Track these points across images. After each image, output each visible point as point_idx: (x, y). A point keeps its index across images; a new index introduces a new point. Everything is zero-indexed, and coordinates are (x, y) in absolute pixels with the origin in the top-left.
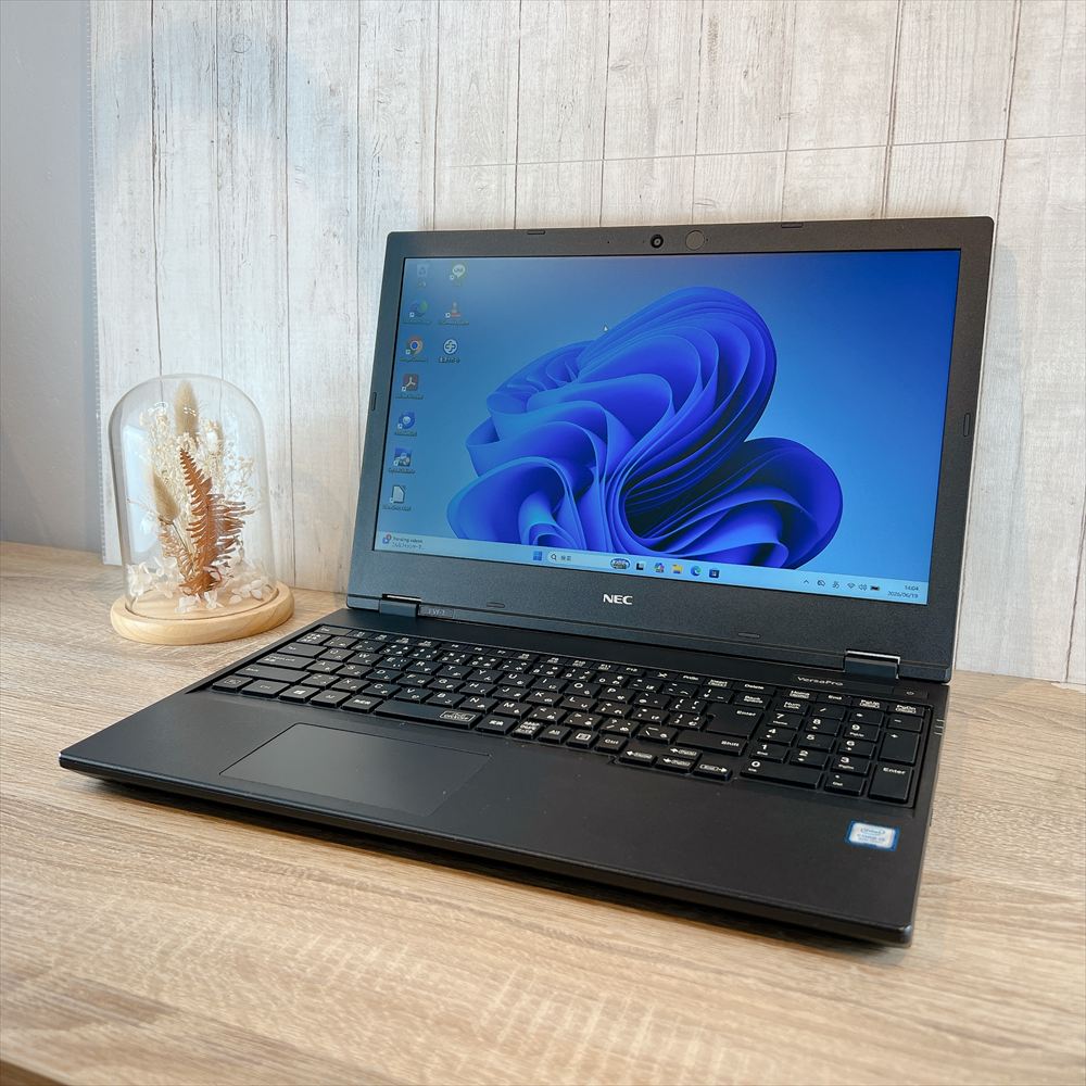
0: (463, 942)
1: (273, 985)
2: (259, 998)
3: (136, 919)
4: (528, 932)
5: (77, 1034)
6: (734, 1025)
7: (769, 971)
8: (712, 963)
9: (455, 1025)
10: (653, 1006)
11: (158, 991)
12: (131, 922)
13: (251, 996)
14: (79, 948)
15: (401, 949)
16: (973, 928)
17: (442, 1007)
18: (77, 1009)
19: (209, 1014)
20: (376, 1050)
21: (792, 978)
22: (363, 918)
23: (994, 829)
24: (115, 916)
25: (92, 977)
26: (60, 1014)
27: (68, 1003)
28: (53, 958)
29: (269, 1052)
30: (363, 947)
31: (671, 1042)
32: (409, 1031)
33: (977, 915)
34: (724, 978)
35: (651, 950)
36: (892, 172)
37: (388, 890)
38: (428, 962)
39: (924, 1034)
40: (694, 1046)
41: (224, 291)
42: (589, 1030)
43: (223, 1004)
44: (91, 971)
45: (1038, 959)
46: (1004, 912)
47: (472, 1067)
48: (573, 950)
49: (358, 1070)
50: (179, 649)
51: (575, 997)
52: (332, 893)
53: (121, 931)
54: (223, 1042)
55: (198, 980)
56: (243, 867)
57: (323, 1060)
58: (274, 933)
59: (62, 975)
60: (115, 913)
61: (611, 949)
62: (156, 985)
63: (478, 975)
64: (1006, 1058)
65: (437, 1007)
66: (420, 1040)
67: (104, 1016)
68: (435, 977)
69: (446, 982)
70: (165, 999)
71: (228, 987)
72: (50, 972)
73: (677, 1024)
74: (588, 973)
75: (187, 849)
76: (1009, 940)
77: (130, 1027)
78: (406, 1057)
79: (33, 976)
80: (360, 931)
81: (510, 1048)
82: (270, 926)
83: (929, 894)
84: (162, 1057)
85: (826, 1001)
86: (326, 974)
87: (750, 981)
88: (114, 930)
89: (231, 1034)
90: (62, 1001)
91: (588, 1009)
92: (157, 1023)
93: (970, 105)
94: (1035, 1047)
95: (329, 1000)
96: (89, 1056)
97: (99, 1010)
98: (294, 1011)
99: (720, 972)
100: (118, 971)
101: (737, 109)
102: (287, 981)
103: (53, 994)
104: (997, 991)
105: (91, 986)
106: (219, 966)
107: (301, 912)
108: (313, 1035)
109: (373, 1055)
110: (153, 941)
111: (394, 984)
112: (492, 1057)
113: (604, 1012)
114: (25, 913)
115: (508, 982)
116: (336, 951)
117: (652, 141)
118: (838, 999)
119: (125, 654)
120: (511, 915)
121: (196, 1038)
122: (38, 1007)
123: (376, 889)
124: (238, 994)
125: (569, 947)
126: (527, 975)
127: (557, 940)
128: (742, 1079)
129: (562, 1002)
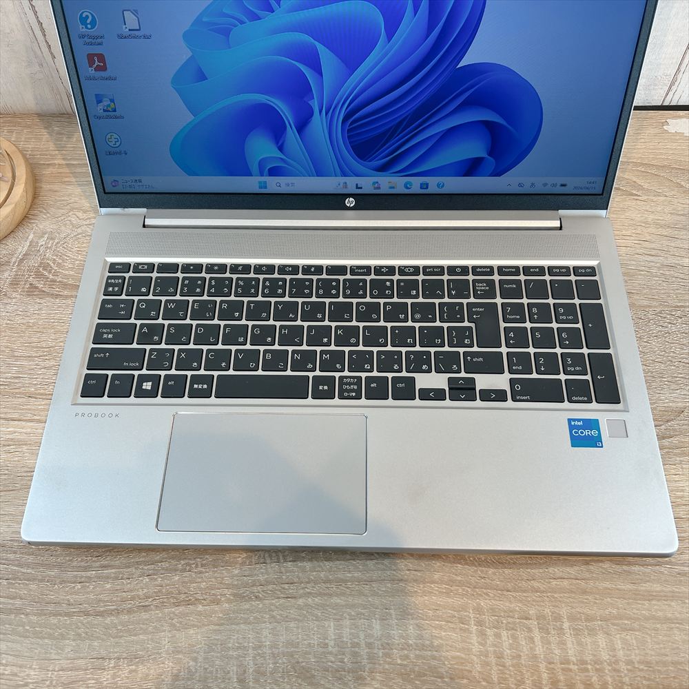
0: (425, 593)
3: (198, 653)
6: (614, 611)
10: (564, 612)
15: (391, 614)
17: (446, 663)
22: (348, 591)
30: (366, 622)
31: (588, 642)
42: (539, 649)
53: (196, 670)
58: (300, 631)
63: (451, 623)
65: (444, 664)
68: (426, 635)
69: (436, 637)
73: (584, 624)
74: (514, 594)
80: (354, 606)
82: (293, 625)
86: (359, 659)
91: (530, 630)
102: (338, 677)
107: (304, 600)
110: (225, 671)
111: (406, 652)
113: (540, 629)
115: (473, 622)
116: (351, 634)
126: (480, 610)
127: (480, 568)
128: (638, 658)
129: (513, 629)
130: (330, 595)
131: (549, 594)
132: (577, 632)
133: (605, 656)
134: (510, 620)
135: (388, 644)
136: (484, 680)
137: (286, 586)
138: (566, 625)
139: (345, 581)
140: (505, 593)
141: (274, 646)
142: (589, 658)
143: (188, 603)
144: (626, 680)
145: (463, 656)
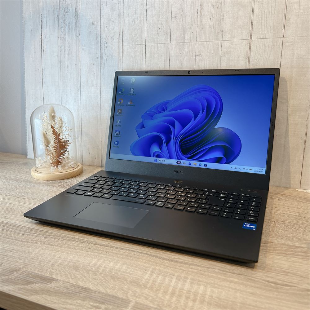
0: (136, 261)
1: (84, 273)
2: (80, 276)
3: (44, 255)
4: (154, 258)
5: (30, 286)
6: (213, 282)
7: (221, 267)
8: (206, 265)
9: (135, 283)
10: (190, 277)
11: (52, 275)
12: (43, 256)
13: (78, 276)
14: (29, 263)
15: (119, 262)
16: (277, 255)
17: (131, 278)
18: (30, 280)
19: (67, 281)
20: (114, 290)
21: (228, 269)
22: (108, 254)
23: (282, 229)
24: (38, 255)
25: (33, 271)
26: (25, 281)
27: (27, 278)
28: (22, 266)
29: (84, 291)
30: (109, 262)
31: (195, 287)
32: (123, 285)
33: (278, 252)
34: (209, 269)
35: (188, 262)
36: (251, 47)
37: (114, 247)
38: (127, 266)
39: (265, 283)
40: (202, 288)
41: (62, 80)
42: (173, 284)
43: (70, 278)
44: (33, 270)
45: (295, 263)
46: (285, 251)
47: (141, 294)
48: (167, 262)
49: (109, 295)
50: (51, 182)
51: (168, 275)
52: (99, 248)
53: (40, 259)
54: (71, 288)
55: (63, 272)
56: (73, 241)
57: (99, 293)
58: (83, 259)
59: (24, 271)
60: (38, 254)
61: (177, 262)
62: (51, 273)
63: (141, 269)
64: (287, 290)
65: (130, 278)
66: (126, 287)
67: (37, 281)
68: (129, 270)
69: (132, 271)
70: (54, 277)
71: (71, 274)
72: (21, 270)
73: (197, 282)
74: (171, 268)
75: (57, 236)
76: (287, 258)
77: (45, 285)
78: (123, 292)
79: (17, 271)
80: (107, 258)
81: (151, 288)
82: (82, 257)
83: (264, 246)
84: (54, 292)
85: (238, 275)
86: (99, 269)
87: (216, 270)
88: (38, 258)
89: (73, 286)
90: (25, 278)
91: (172, 278)
92: (52, 283)
93: (273, 28)
94: (295, 287)
95: (100, 277)
96: (34, 292)
97: (36, 280)
98: (90, 279)
99: (208, 268)
100: (40, 270)
101: (208, 29)
102: (88, 272)
103: (22, 276)
104: (284, 272)
105: (33, 273)
106: (68, 268)
107: (91, 253)
108: (96, 286)
109: (113, 291)
110: (50, 261)
111: (118, 272)
112: (146, 291)
113: (176, 279)
114: (13, 254)
115: (150, 271)
116: (101, 263)
117: (184, 38)
118: (241, 275)
119: (35, 183)
120: (149, 253)
121: (64, 287)
122: (18, 279)
123: (111, 247)
124: (74, 275)
125: (166, 261)
126: (155, 269)
127: (162, 260)
128: (215, 296)
129: (165, 276)
130: (101, 254)
131: (186, 272)
132: (192, 283)
133: (200, 292)
134: (165, 274)
135: (112, 269)
136: (143, 286)
137: (87, 249)
138: (188, 280)
139: (109, 252)
140: (168, 267)
141: (72, 260)
142: (193, 291)
143: (51, 245)
144: (207, 300)
145: (139, 278)
